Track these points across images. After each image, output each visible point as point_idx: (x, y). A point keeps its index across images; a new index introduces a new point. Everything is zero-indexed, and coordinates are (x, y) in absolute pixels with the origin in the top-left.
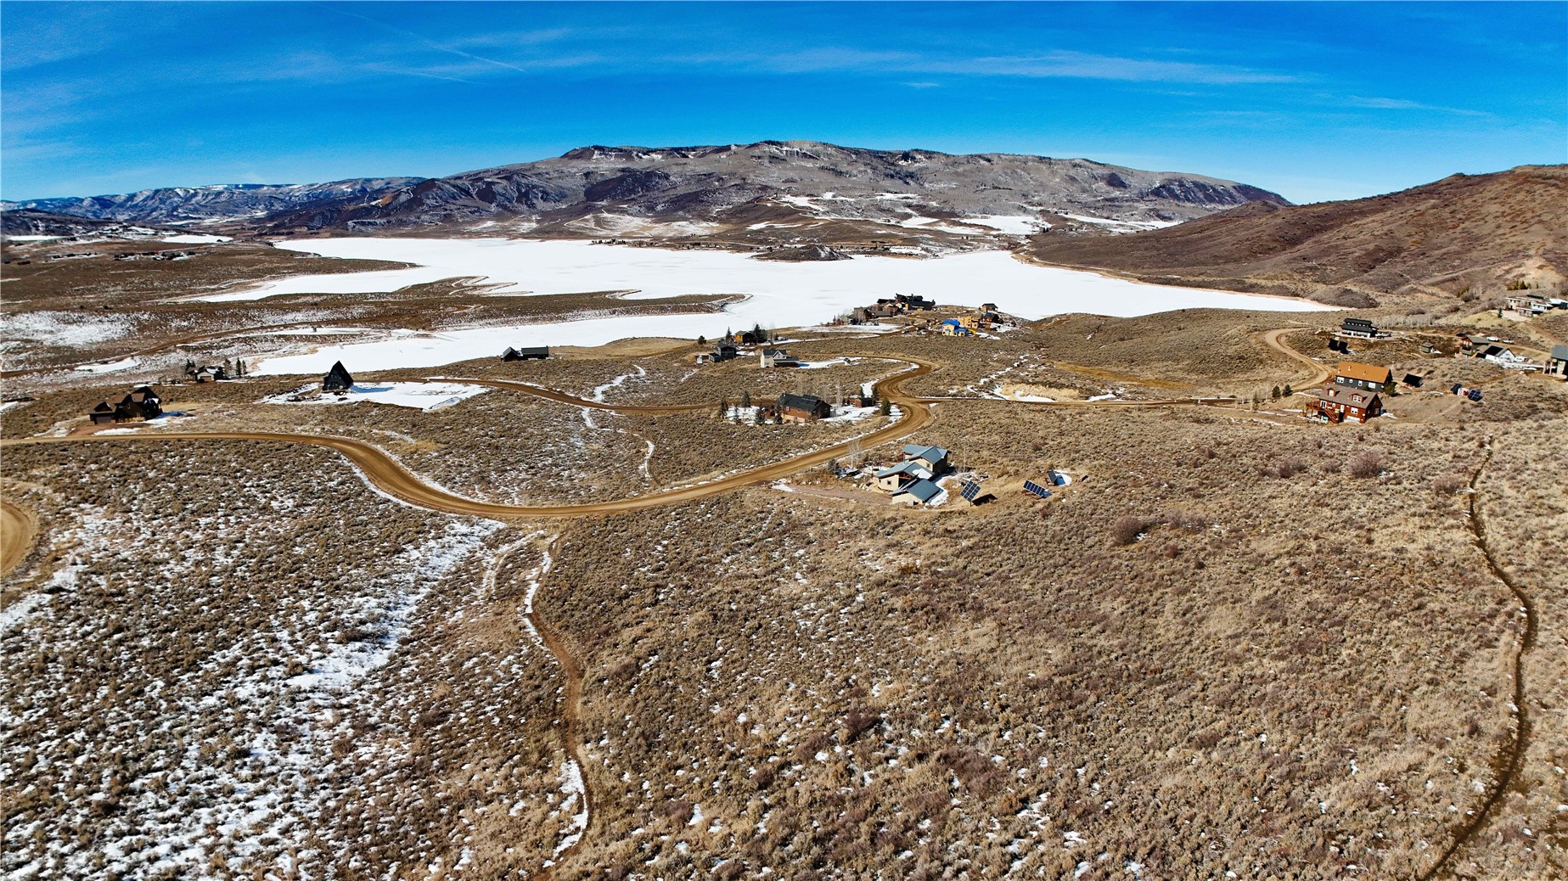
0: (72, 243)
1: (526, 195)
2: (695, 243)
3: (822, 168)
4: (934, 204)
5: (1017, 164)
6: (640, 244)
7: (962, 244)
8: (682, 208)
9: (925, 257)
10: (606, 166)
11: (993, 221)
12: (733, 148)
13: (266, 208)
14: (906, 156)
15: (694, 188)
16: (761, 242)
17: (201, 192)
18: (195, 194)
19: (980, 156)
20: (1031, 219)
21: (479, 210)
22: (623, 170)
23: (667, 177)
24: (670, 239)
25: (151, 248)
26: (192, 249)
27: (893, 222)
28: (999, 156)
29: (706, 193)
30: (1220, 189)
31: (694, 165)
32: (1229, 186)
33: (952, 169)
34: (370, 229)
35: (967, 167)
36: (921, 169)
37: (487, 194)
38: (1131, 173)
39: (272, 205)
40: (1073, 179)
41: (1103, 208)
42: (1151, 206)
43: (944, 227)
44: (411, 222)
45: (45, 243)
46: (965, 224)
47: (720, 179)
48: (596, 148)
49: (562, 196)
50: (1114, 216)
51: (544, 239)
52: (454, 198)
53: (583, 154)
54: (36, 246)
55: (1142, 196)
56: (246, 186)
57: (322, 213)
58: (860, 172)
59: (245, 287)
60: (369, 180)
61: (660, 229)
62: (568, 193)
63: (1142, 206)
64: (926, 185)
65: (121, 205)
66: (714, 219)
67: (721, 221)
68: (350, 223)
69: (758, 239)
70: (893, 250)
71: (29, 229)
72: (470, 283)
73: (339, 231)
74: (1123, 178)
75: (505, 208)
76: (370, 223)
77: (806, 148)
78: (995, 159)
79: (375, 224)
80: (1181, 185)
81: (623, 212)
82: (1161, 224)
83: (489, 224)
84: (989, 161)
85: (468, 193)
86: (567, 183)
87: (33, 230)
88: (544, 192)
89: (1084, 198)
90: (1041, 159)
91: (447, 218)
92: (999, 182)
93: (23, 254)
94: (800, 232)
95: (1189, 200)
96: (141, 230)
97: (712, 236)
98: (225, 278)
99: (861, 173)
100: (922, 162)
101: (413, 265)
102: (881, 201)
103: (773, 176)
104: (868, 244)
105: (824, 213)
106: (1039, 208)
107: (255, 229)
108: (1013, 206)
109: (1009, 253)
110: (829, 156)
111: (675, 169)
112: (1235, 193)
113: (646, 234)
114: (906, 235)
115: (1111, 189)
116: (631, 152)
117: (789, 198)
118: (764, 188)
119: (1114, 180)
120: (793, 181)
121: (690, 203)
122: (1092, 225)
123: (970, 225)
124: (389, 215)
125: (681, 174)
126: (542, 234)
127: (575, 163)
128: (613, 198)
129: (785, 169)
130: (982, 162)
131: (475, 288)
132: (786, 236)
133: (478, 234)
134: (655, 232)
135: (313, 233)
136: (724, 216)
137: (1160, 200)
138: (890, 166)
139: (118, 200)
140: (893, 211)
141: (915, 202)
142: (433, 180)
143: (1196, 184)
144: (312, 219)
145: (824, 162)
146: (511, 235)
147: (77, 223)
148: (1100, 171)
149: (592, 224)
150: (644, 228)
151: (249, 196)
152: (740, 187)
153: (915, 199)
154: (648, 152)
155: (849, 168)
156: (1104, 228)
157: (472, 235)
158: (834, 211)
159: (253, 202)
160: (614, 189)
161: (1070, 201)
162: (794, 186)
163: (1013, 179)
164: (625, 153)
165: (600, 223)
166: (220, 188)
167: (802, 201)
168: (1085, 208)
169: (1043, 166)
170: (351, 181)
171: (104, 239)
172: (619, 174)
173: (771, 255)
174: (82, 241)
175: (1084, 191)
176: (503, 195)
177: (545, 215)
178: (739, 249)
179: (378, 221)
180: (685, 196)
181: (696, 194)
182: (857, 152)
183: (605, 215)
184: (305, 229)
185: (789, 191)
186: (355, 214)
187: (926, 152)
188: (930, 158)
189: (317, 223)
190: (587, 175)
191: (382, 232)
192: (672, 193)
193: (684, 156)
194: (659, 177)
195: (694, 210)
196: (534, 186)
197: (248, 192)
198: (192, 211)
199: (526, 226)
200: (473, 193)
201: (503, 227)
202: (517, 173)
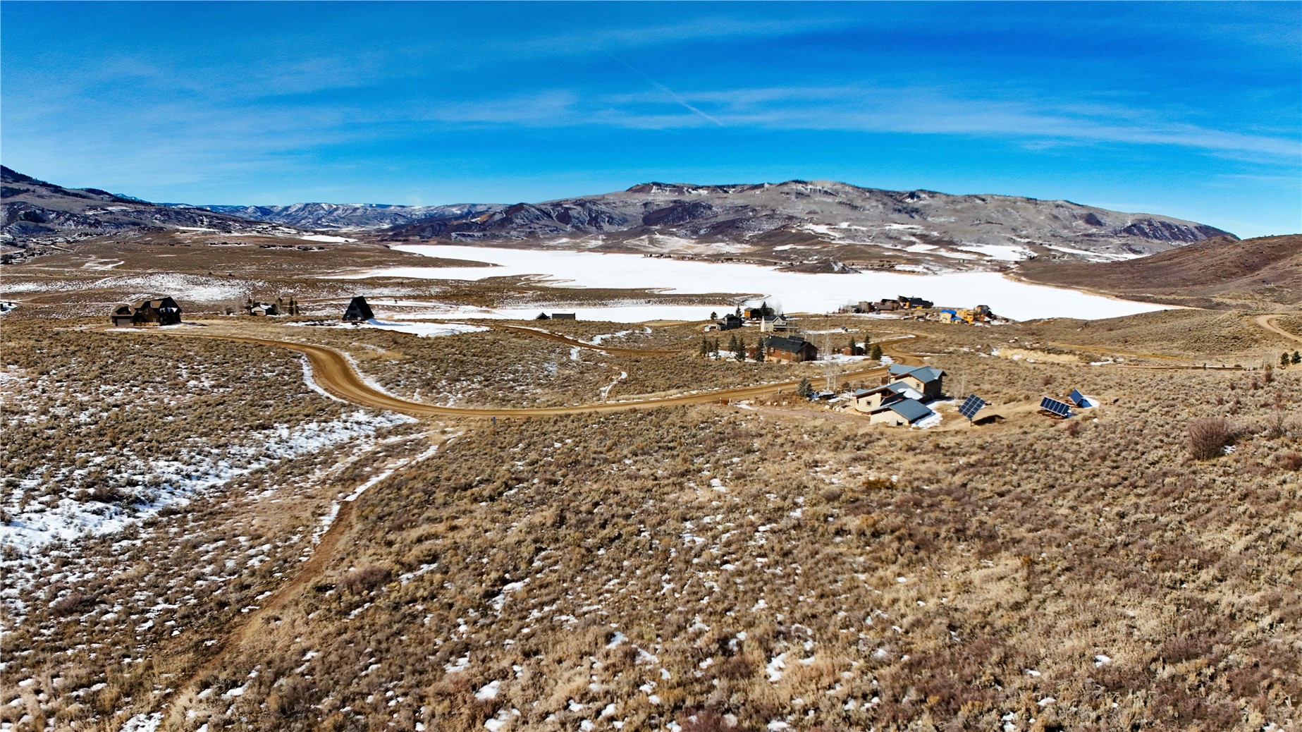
0: (227, 235)
1: (596, 219)
2: (729, 258)
3: (840, 203)
4: (935, 234)
5: (1007, 204)
6: (683, 258)
7: (959, 266)
8: (721, 233)
9: (925, 274)
10: (661, 198)
11: (985, 249)
12: (766, 186)
13: (392, 222)
14: (912, 195)
15: (731, 217)
16: (784, 259)
17: (341, 207)
18: (337, 209)
19: (976, 196)
20: (1019, 249)
21: (557, 229)
22: (675, 202)
23: (710, 208)
24: (708, 256)
25: (289, 243)
26: (322, 246)
27: (899, 247)
28: (992, 196)
29: (741, 220)
30: (1183, 228)
31: (733, 199)
32: (1191, 226)
33: (951, 207)
34: (469, 240)
35: (965, 205)
36: (925, 206)
37: (565, 217)
38: (1106, 213)
39: (396, 220)
40: (1056, 217)
41: (1082, 241)
42: (1123, 241)
43: (943, 252)
44: (502, 236)
45: (205, 233)
46: (962, 251)
47: (754, 210)
48: (655, 184)
49: (624, 221)
50: (1092, 249)
51: (605, 253)
52: (538, 219)
53: (644, 189)
54: (197, 235)
55: (1116, 233)
56: (378, 206)
57: (432, 226)
58: (872, 207)
59: (355, 272)
60: (474, 205)
61: (702, 248)
62: (629, 218)
63: (1116, 241)
64: (929, 219)
65: (279, 214)
66: (747, 242)
67: (753, 244)
68: (453, 234)
69: (782, 256)
70: (897, 267)
71: (195, 222)
72: (537, 278)
73: (443, 240)
74: (1099, 217)
75: (578, 228)
76: (469, 236)
77: (828, 187)
78: (989, 199)
79: (473, 236)
80: (1150, 224)
81: (673, 234)
82: (1132, 256)
83: (565, 240)
84: (983, 200)
85: (549, 216)
86: (629, 211)
87: (199, 223)
88: (610, 217)
89: (1065, 233)
90: (1029, 200)
91: (531, 234)
92: (992, 218)
93: (186, 239)
94: (818, 252)
95: (1156, 238)
96: (286, 230)
97: (742, 254)
98: (341, 265)
99: (874, 208)
100: (926, 200)
101: (495, 265)
102: (890, 230)
103: (798, 208)
104: (876, 262)
105: (840, 239)
106: (1027, 240)
107: (378, 236)
108: (1004, 238)
109: (1000, 275)
110: (846, 193)
111: (718, 202)
112: (1196, 232)
113: (690, 252)
114: (909, 256)
115: (1088, 226)
116: (683, 188)
117: (811, 226)
118: (790, 218)
119: (1092, 219)
120: (815, 213)
121: (728, 228)
122: (1073, 255)
123: (966, 252)
124: (485, 230)
125: (721, 207)
126: (605, 249)
127: (636, 195)
128: (665, 224)
129: (808, 203)
130: (978, 201)
131: (539, 282)
132: (806, 255)
133: (554, 248)
134: (696, 251)
135: (424, 241)
136: (755, 240)
137: (1132, 237)
138: (899, 203)
139: (276, 210)
140: (899, 239)
141: (919, 232)
142: (522, 204)
143: (1163, 224)
144: (423, 230)
145: (842, 198)
146: (579, 248)
147: (235, 221)
148: (1078, 211)
149: (646, 243)
150: (688, 247)
151: (380, 212)
152: (770, 217)
153: (919, 229)
154: (696, 188)
155: (863, 204)
156: (1083, 257)
157: (549, 248)
158: (848, 237)
159: (382, 218)
160: (667, 216)
161: (1053, 235)
162: (815, 217)
163: (1004, 216)
164: (678, 189)
165: (652, 242)
166: (358, 205)
167: (822, 229)
168: (1066, 241)
169: (1030, 206)
170: (460, 205)
171: (255, 233)
172: (671, 205)
173: (791, 268)
174: (236, 234)
175: (1065, 227)
176: (578, 218)
177: (610, 235)
178: (764, 263)
179: (476, 234)
180: (724, 222)
181: (733, 222)
182: (870, 191)
183: (658, 236)
184: (417, 238)
185: (811, 221)
186: (458, 228)
187: (930, 192)
188: (933, 197)
189: (427, 234)
190: (645, 205)
191: (479, 243)
192: (713, 221)
193: (726, 192)
194: (704, 207)
195: (731, 234)
196: (602, 213)
197: (379, 210)
198: (333, 221)
199: (593, 243)
200: (554, 216)
201: (575, 243)
202: (590, 202)
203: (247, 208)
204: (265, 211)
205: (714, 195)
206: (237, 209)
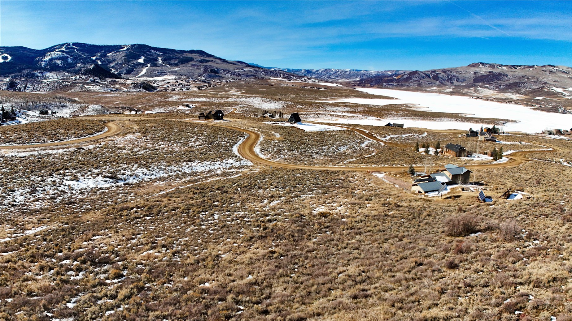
0: (289, 81)
1: (451, 79)
2: (510, 101)
6: (488, 100)
8: (510, 88)
10: (484, 70)
12: (535, 66)
13: (360, 78)
15: (516, 81)
16: (537, 104)
17: (340, 71)
18: (338, 71)
21: (432, 83)
22: (490, 72)
23: (507, 76)
24: (501, 99)
25: (313, 86)
26: (326, 87)
29: (521, 83)
31: (519, 72)
34: (391, 86)
37: (436, 78)
39: (363, 77)
44: (406, 85)
45: (280, 81)
47: (528, 78)
48: (481, 63)
49: (464, 80)
51: (452, 95)
52: (423, 78)
53: (476, 65)
54: (277, 81)
56: (356, 70)
60: (398, 71)
61: (499, 95)
62: (467, 79)
65: (314, 73)
66: (523, 94)
67: (526, 95)
68: (384, 84)
69: (537, 102)
71: (278, 76)
72: (411, 106)
73: (380, 86)
75: (442, 83)
77: (565, 69)
79: (393, 85)
81: (487, 88)
83: (435, 88)
85: (429, 77)
86: (467, 76)
88: (458, 78)
91: (420, 85)
93: (272, 83)
94: (555, 101)
96: (314, 80)
97: (518, 100)
101: (396, 99)
103: (550, 79)
107: (352, 84)
111: (511, 73)
113: (493, 97)
116: (495, 66)
117: (555, 88)
118: (545, 83)
120: (558, 82)
121: (514, 86)
124: (399, 82)
125: (513, 76)
126: (452, 93)
127: (472, 68)
128: (484, 83)
129: (555, 77)
132: (548, 102)
133: (429, 92)
134: (496, 96)
135: (371, 86)
136: (527, 93)
139: (313, 71)
142: (417, 71)
144: (372, 82)
146: (440, 92)
147: (293, 76)
149: (473, 91)
150: (493, 95)
152: (536, 82)
154: (501, 66)
157: (426, 91)
159: (357, 76)
160: (485, 79)
164: (492, 66)
165: (476, 91)
166: (348, 70)
167: (559, 90)
170: (392, 70)
171: (300, 81)
172: (488, 73)
173: (539, 109)
174: (293, 81)
176: (442, 78)
177: (456, 87)
180: (512, 83)
181: (517, 83)
183: (479, 88)
184: (369, 85)
185: (555, 86)
186: (387, 81)
189: (374, 83)
190: (475, 73)
191: (395, 88)
192: (508, 82)
193: (516, 68)
194: (504, 76)
195: (515, 89)
196: (454, 76)
197: (356, 72)
198: (336, 77)
199: (448, 90)
200: (431, 77)
201: (439, 90)
202: (449, 71)
203: (301, 70)
204: (309, 72)
205: (510, 70)
206: (297, 71)
